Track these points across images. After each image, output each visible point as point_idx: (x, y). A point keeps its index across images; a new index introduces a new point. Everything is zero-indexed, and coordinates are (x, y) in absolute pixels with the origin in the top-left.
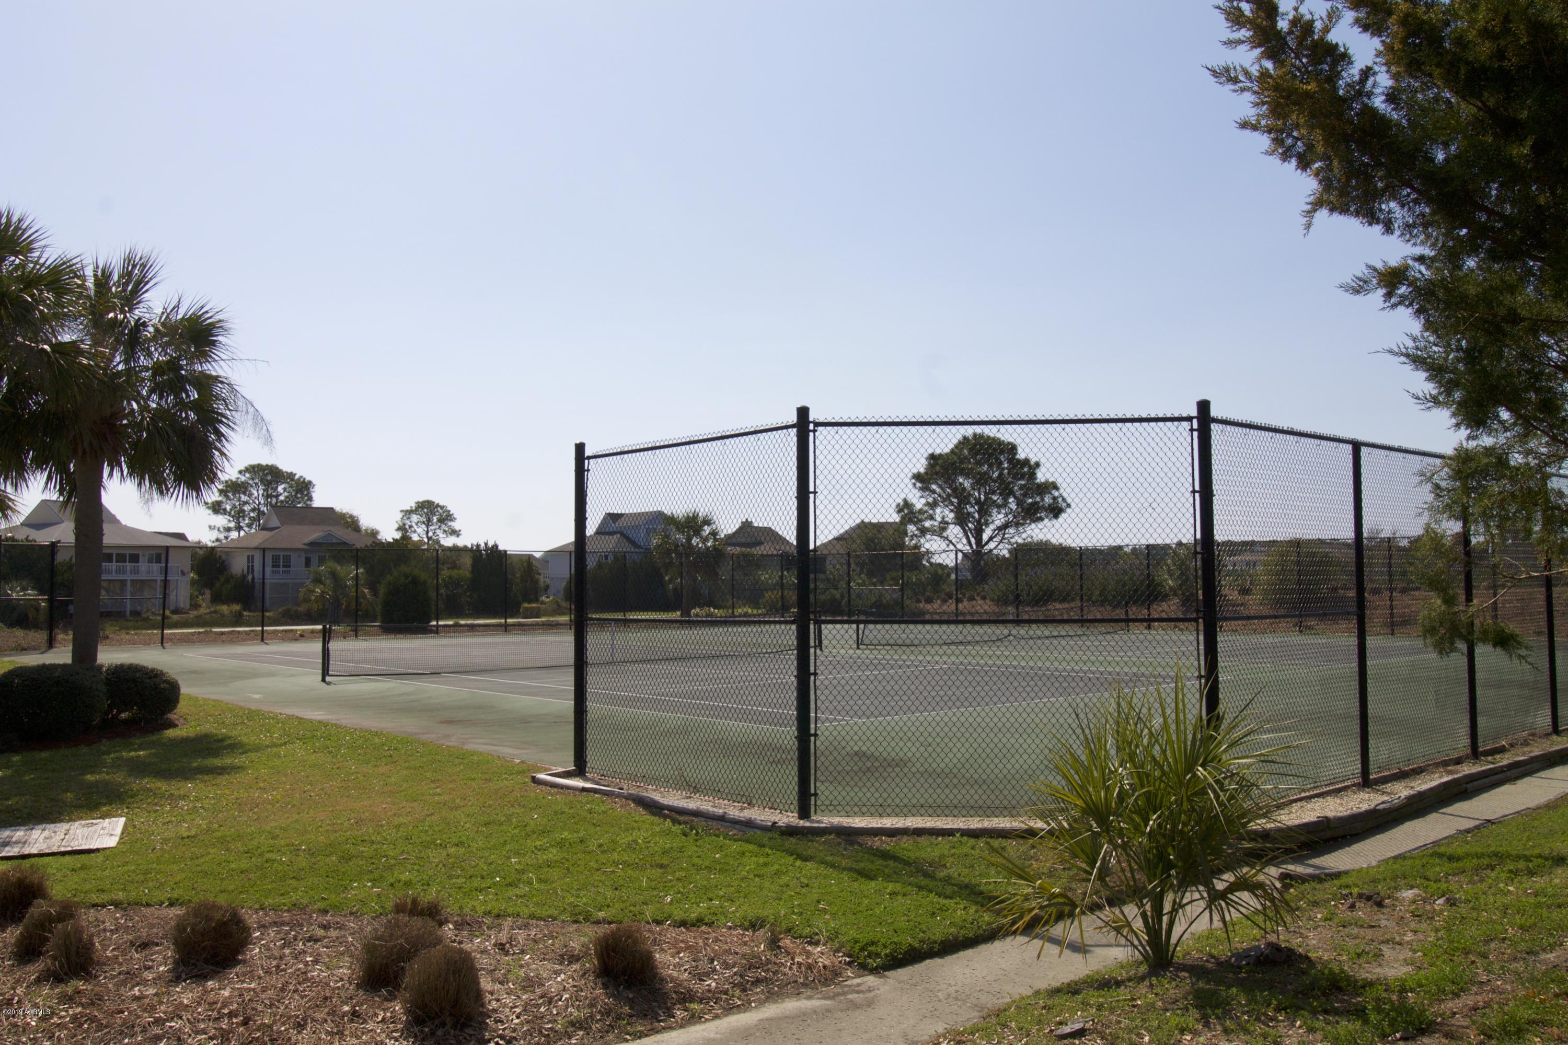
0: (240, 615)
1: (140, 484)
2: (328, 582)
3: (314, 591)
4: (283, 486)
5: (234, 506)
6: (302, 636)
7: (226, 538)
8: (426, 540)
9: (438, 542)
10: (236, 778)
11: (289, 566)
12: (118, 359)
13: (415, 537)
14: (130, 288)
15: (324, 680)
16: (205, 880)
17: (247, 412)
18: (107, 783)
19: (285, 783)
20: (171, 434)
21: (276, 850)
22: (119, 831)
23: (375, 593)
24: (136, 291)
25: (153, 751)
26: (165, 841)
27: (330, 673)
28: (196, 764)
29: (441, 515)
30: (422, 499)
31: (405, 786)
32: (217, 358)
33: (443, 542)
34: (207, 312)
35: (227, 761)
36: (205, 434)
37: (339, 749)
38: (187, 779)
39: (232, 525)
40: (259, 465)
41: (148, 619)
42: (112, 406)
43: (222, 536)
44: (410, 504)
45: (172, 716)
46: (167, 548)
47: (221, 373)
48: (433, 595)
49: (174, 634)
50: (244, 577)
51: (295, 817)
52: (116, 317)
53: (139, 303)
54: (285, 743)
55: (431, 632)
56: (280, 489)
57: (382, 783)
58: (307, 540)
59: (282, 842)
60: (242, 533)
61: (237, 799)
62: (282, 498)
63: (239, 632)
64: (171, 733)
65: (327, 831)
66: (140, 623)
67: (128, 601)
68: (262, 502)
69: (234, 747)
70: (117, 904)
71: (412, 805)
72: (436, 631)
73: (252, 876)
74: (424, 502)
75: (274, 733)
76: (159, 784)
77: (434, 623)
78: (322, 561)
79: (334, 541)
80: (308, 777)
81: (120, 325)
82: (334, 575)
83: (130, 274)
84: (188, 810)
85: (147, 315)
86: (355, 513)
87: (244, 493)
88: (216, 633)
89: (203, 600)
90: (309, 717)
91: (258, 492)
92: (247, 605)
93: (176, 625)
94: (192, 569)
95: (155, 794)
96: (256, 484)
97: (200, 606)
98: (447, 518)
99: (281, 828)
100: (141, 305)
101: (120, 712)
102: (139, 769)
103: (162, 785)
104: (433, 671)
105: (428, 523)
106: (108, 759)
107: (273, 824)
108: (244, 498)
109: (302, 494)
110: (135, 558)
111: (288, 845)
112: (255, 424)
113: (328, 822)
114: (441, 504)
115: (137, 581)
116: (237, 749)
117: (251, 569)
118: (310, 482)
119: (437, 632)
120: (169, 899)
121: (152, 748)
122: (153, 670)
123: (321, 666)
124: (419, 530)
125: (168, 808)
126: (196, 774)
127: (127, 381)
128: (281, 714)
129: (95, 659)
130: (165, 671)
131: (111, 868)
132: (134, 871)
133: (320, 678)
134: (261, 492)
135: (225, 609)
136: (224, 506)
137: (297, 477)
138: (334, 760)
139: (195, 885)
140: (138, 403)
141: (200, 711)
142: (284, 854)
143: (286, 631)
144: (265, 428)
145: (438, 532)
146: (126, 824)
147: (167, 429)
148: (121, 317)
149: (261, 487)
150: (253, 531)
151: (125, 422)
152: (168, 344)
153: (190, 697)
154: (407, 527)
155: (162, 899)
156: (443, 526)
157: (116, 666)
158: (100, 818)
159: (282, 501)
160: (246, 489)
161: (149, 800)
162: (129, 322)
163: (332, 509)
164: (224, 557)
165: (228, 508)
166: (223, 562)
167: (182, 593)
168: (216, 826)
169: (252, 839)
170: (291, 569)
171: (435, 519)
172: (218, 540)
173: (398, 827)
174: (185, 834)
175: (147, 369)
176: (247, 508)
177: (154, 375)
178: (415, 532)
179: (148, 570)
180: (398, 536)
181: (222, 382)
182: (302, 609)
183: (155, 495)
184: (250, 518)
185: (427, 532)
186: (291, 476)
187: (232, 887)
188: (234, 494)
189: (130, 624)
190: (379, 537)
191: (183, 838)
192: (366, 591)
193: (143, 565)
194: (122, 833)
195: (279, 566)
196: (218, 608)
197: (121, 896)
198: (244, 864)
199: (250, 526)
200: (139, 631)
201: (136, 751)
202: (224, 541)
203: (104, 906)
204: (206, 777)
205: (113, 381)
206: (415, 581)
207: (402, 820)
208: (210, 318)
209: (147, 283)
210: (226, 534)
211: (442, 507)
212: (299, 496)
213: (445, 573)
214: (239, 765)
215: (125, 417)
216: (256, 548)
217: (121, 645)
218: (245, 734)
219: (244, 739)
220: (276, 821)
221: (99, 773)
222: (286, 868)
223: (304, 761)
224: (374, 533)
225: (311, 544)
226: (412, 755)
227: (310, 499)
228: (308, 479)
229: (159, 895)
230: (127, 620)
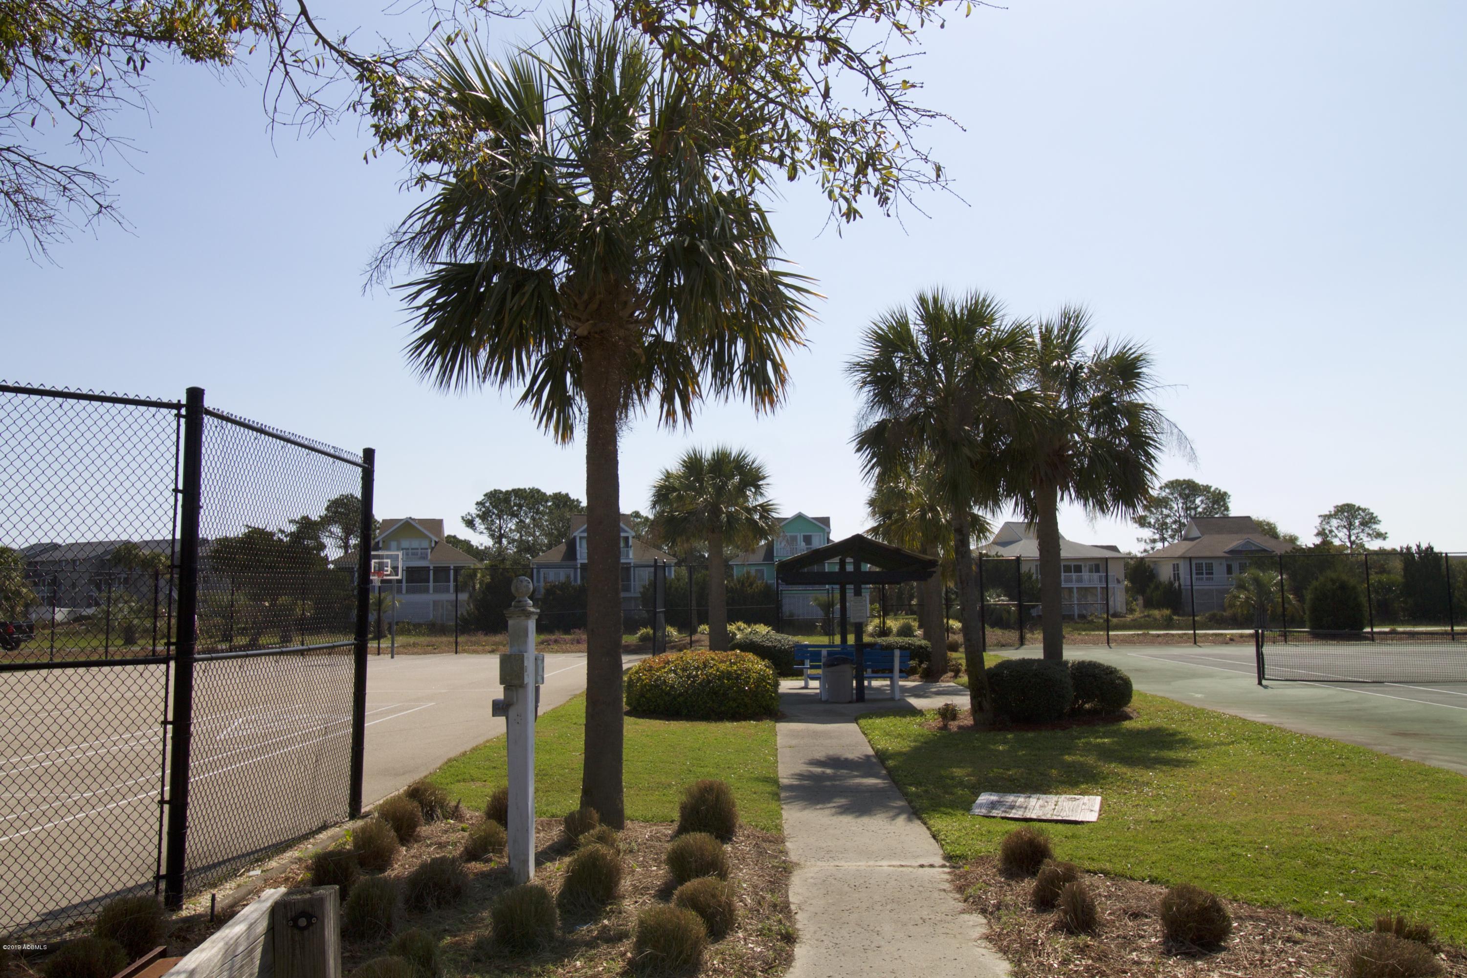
0: (1171, 619)
1: (1085, 505)
2: (1252, 588)
3: (1239, 597)
4: (1200, 498)
5: (1158, 520)
6: (1231, 640)
7: (1153, 549)
8: (1348, 544)
9: (1362, 546)
10: (1192, 771)
11: (1212, 574)
12: (1062, 399)
13: (1337, 542)
14: (1067, 338)
15: (1260, 683)
16: (1179, 864)
17: (1172, 433)
18: (1081, 764)
19: (1238, 781)
20: (1108, 459)
21: (1240, 846)
22: (1097, 807)
23: (1301, 598)
24: (1072, 340)
25: (1115, 739)
26: (1137, 822)
27: (1266, 677)
28: (1153, 755)
29: (1363, 518)
30: (1340, 503)
31: (1363, 797)
32: (1142, 388)
33: (1367, 546)
34: (1130, 349)
35: (1181, 755)
36: (1137, 457)
37: (1288, 753)
38: (1148, 767)
39: (1157, 537)
40: (1177, 480)
41: (1092, 622)
42: (1060, 440)
43: (1148, 547)
44: (1329, 509)
45: (1127, 709)
46: (1107, 559)
47: (1147, 401)
48: (1364, 600)
49: (1117, 635)
50: (1171, 584)
51: (1253, 815)
52: (1059, 364)
53: (1075, 350)
54: (1233, 742)
55: (1366, 639)
56: (1198, 501)
57: (1338, 791)
58: (1227, 549)
59: (1245, 839)
60: (1166, 544)
61: (1195, 791)
62: (1200, 510)
63: (1173, 635)
64: (1127, 724)
65: (1288, 833)
66: (1086, 625)
67: (1076, 606)
68: (1182, 514)
69: (1185, 742)
70: (1106, 873)
71: (1374, 818)
72: (1372, 638)
73: (1221, 867)
74: (1344, 505)
75: (1220, 731)
76: (1124, 770)
77: (1368, 630)
78: (1243, 568)
79: (1254, 548)
80: (1259, 777)
81: (1063, 371)
82: (1257, 581)
83: (1067, 327)
84: (1152, 796)
85: (1082, 359)
86: (1272, 521)
87: (1166, 508)
88: (1153, 635)
89: (1137, 605)
90: (1252, 719)
91: (1177, 506)
92: (1176, 610)
93: (1117, 628)
94: (1126, 577)
95: (1122, 778)
96: (1176, 498)
97: (1135, 610)
98: (1369, 520)
99: (1242, 825)
100: (1077, 351)
101: (1084, 703)
102: (1106, 754)
103: (1126, 771)
104: (1375, 680)
105: (1350, 526)
106: (1081, 742)
107: (1232, 819)
108: (1166, 512)
109: (1219, 504)
110: (1078, 569)
111: (1251, 842)
112: (1180, 443)
113: (1288, 825)
114: (1362, 506)
115: (1081, 588)
116: (1189, 744)
117: (1177, 576)
118: (1225, 493)
119: (1373, 640)
120: (1149, 876)
121: (1114, 737)
122: (1108, 668)
123: (1256, 670)
124: (1340, 535)
125: (1135, 792)
126: (1155, 764)
127: (1070, 417)
128: (1224, 714)
129: (1060, 654)
130: (1118, 668)
131: (1097, 840)
132: (1116, 846)
133: (1256, 681)
134: (1180, 505)
135: (1156, 613)
136: (1148, 520)
137: (1212, 489)
138: (1284, 763)
139: (1171, 868)
140: (1079, 435)
141: (1150, 707)
142: (1248, 850)
143: (1216, 635)
144: (1189, 446)
145: (1361, 535)
146: (1102, 802)
147: (1106, 455)
148: (1062, 364)
149: (1180, 501)
150: (1176, 541)
151: (1070, 452)
152: (1101, 381)
153: (1140, 694)
154: (1327, 532)
155: (1143, 874)
156: (1367, 530)
157: (1079, 663)
158: (1080, 794)
159: (1200, 513)
160: (1167, 503)
161: (1118, 784)
162: (1069, 367)
163: (1249, 517)
164: (1152, 566)
165: (1152, 521)
166: (1152, 571)
167: (1119, 599)
168: (1179, 814)
169: (1215, 832)
170: (1214, 576)
171: (1357, 522)
172: (1145, 551)
173: (1364, 839)
174: (1154, 818)
175: (1085, 405)
176: (1169, 520)
177: (1091, 410)
178: (1336, 536)
179: (1089, 579)
180: (1318, 541)
181: (1148, 409)
182: (1227, 613)
183: (1098, 514)
184: (1172, 530)
185: (1350, 536)
186: (1207, 488)
187: (1204, 875)
188: (1156, 509)
189: (1079, 626)
190: (1298, 543)
191: (1152, 822)
192: (1291, 597)
193: (1085, 575)
194: (1100, 811)
195: (1202, 574)
196: (1151, 612)
197: (1108, 866)
198: (1212, 854)
199: (1172, 537)
200: (1088, 633)
201: (1101, 738)
202: (1151, 552)
203: (1096, 873)
204: (1164, 768)
205: (1059, 418)
206: (1343, 587)
207: (1367, 833)
208: (1133, 353)
209: (1080, 332)
210: (1152, 545)
211: (1364, 510)
212: (1216, 506)
213: (1374, 578)
214: (1192, 759)
215: (1070, 448)
216: (1179, 558)
217: (1075, 644)
218: (1193, 731)
219: (1193, 735)
220: (1235, 817)
221: (1075, 755)
222: (1253, 865)
223: (1254, 761)
224: (1293, 540)
225: (1231, 552)
226: (1366, 766)
227: (1227, 509)
228: (1223, 490)
229: (1139, 872)
230: (1076, 623)
